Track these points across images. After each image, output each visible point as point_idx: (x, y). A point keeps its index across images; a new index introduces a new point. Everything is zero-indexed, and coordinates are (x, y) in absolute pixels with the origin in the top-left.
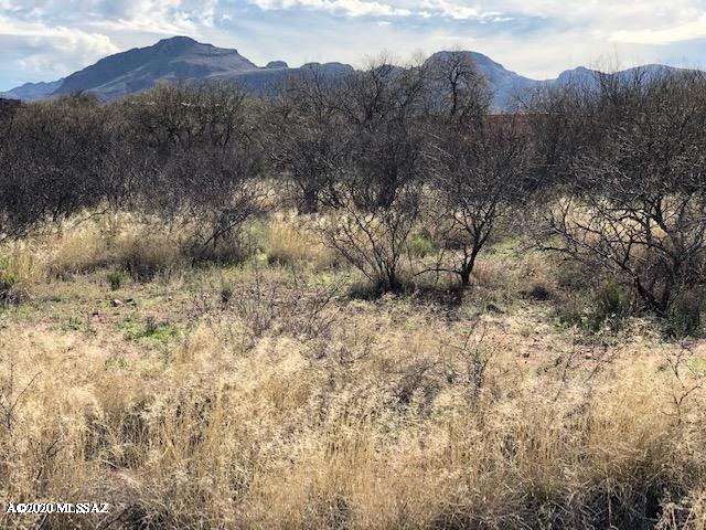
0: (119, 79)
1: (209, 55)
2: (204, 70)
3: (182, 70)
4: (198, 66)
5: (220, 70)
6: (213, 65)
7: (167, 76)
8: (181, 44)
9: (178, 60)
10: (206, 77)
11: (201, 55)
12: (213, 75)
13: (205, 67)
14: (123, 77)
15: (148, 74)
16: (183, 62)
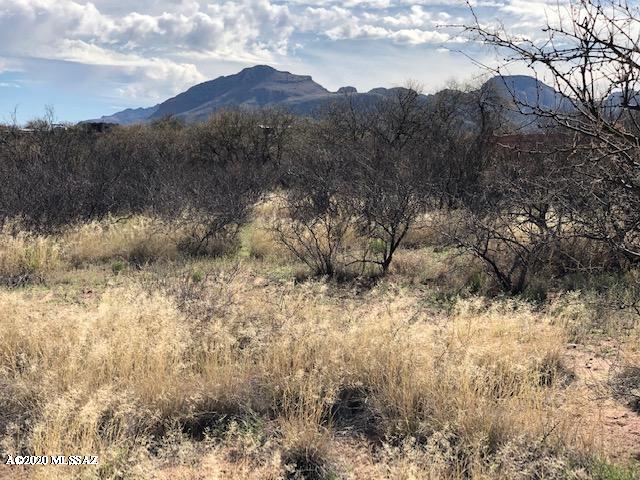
0: (206, 105)
1: (287, 82)
2: (281, 95)
3: (263, 97)
4: (277, 92)
5: (296, 95)
6: (291, 91)
7: (250, 101)
8: (262, 72)
9: (258, 87)
10: (284, 101)
11: (281, 82)
12: (290, 99)
13: (283, 92)
14: (210, 103)
15: (233, 100)
16: (264, 89)
